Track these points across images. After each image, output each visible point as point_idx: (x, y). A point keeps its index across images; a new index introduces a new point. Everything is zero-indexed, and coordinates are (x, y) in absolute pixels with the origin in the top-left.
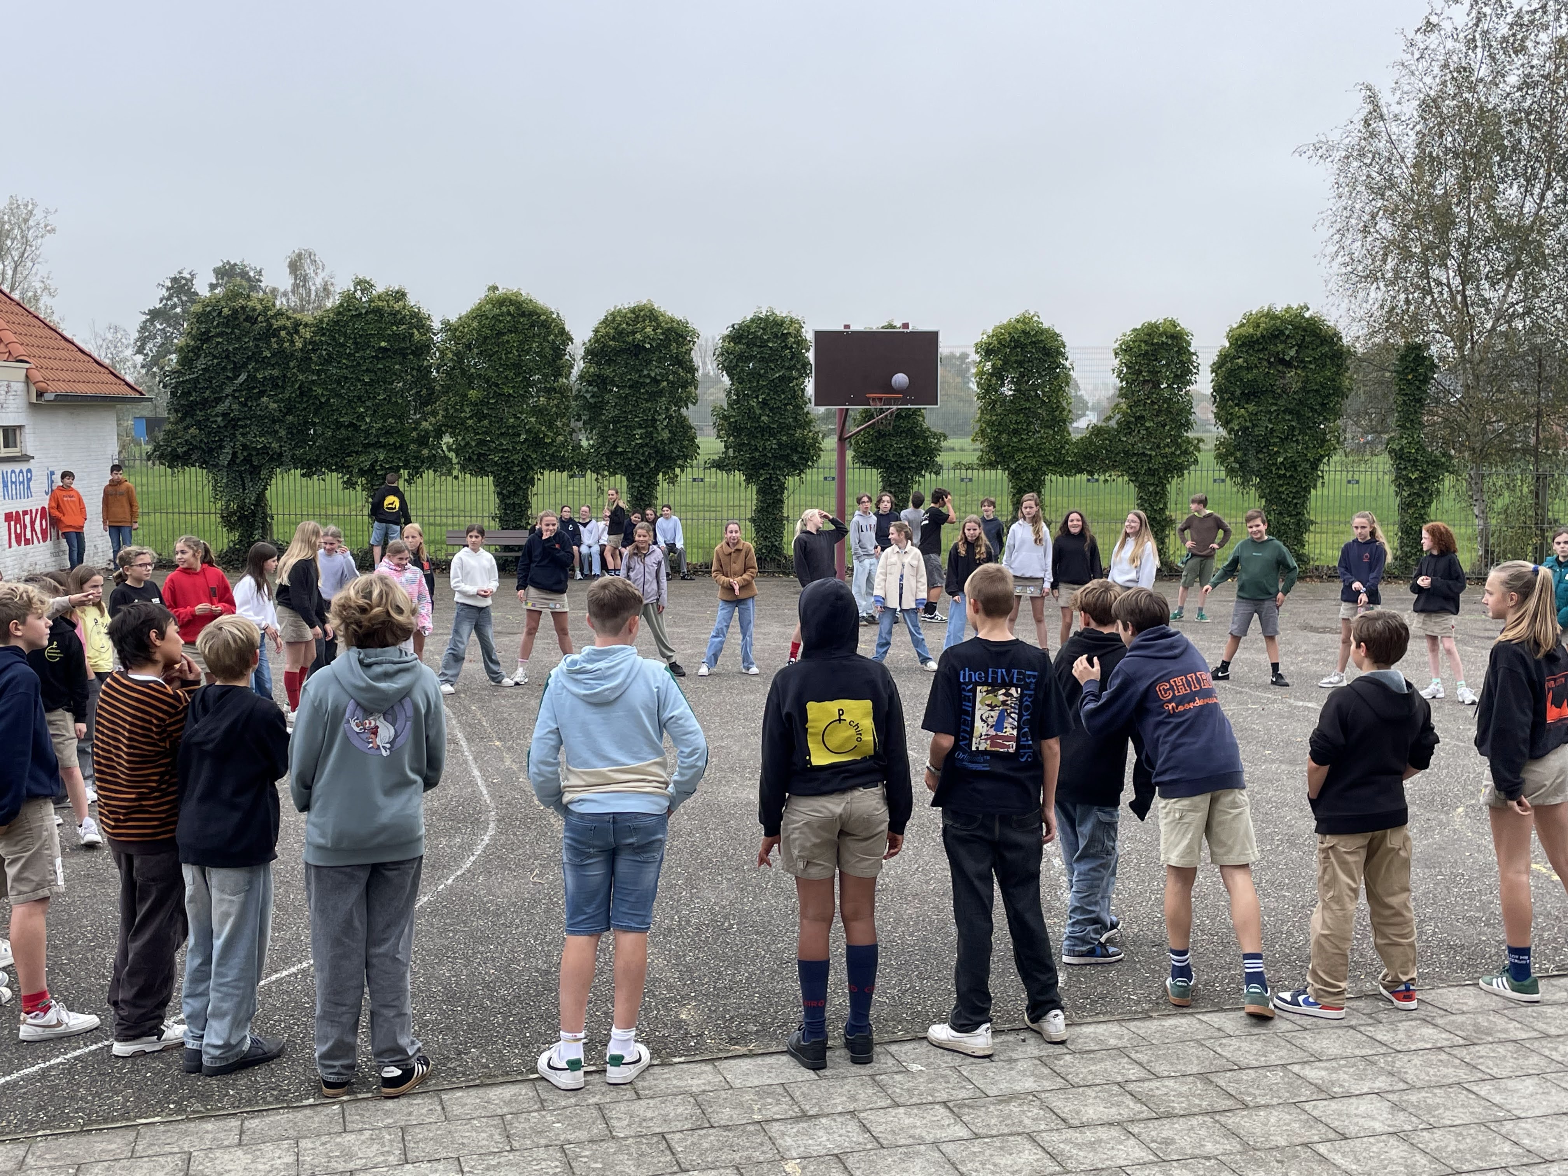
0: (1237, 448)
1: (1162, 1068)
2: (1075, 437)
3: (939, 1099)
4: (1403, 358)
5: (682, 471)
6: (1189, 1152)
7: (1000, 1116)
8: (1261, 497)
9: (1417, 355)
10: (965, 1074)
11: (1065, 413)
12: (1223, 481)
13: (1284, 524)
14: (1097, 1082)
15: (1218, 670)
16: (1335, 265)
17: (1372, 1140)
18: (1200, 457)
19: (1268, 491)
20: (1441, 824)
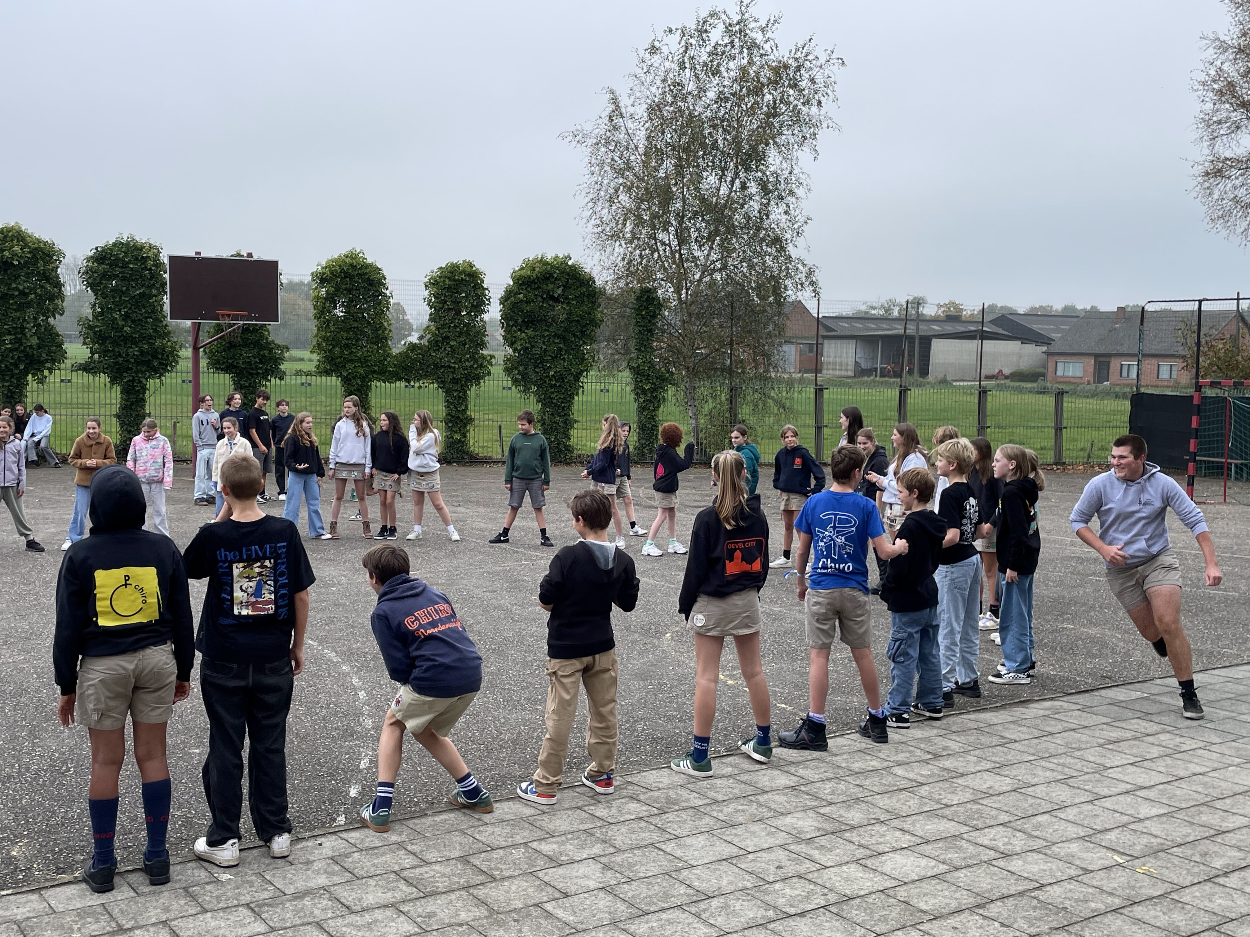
0: (520, 363)
1: (432, 855)
2: (395, 351)
3: (244, 902)
4: (638, 299)
5: (51, 373)
6: (447, 921)
7: (294, 910)
8: (538, 402)
9: (649, 297)
10: (268, 878)
11: (386, 332)
12: (510, 388)
13: (555, 422)
14: (378, 872)
15: (500, 535)
16: (590, 225)
17: (586, 895)
18: (493, 370)
19: (543, 397)
20: (654, 646)
